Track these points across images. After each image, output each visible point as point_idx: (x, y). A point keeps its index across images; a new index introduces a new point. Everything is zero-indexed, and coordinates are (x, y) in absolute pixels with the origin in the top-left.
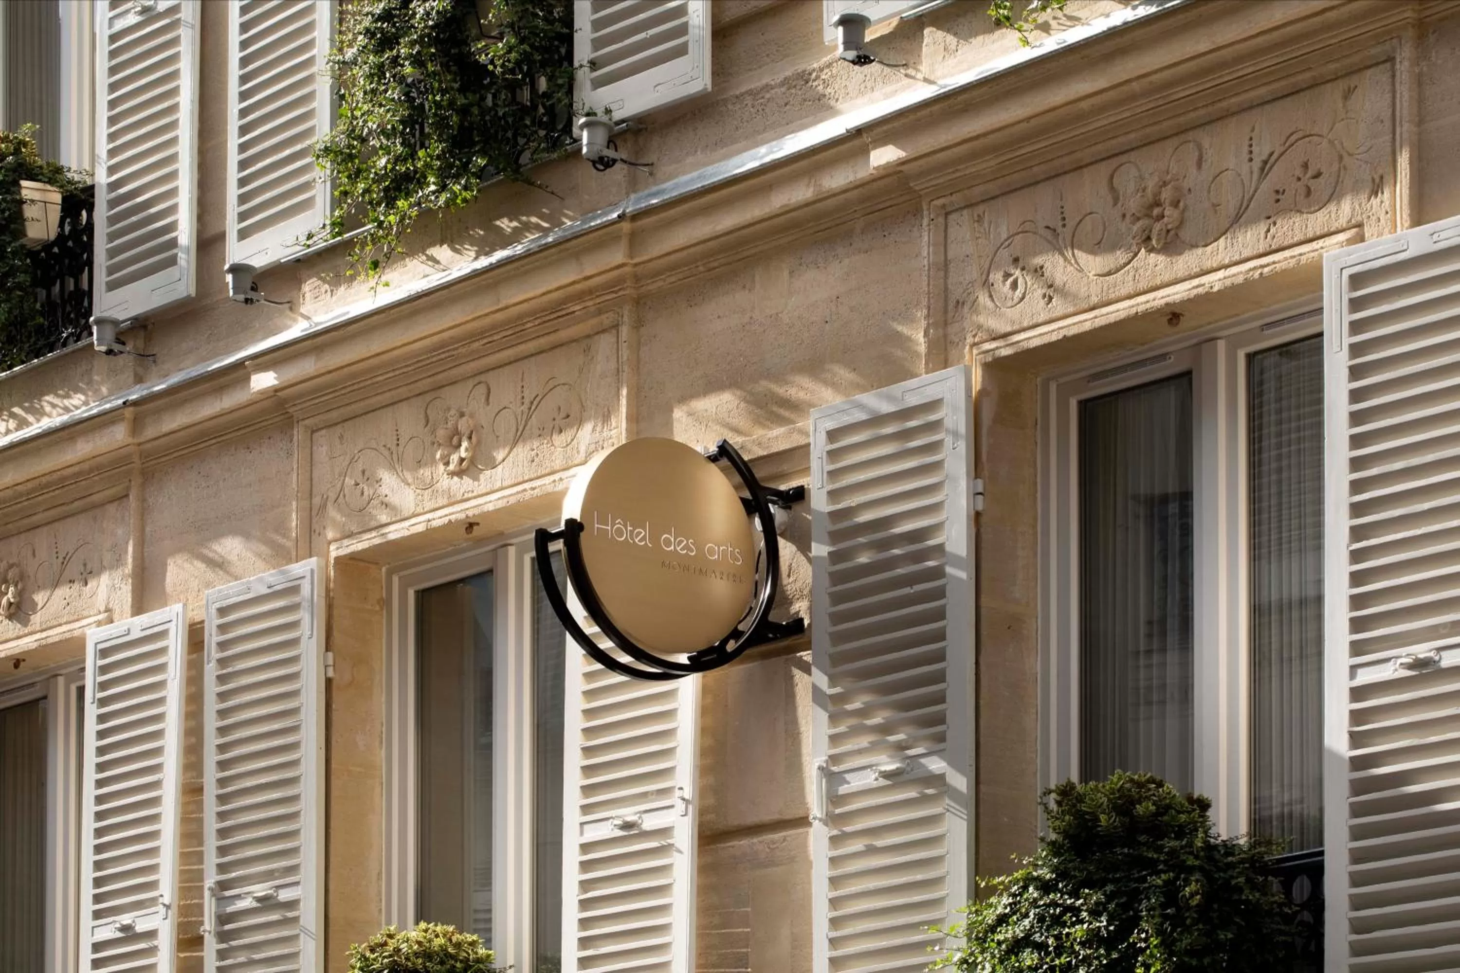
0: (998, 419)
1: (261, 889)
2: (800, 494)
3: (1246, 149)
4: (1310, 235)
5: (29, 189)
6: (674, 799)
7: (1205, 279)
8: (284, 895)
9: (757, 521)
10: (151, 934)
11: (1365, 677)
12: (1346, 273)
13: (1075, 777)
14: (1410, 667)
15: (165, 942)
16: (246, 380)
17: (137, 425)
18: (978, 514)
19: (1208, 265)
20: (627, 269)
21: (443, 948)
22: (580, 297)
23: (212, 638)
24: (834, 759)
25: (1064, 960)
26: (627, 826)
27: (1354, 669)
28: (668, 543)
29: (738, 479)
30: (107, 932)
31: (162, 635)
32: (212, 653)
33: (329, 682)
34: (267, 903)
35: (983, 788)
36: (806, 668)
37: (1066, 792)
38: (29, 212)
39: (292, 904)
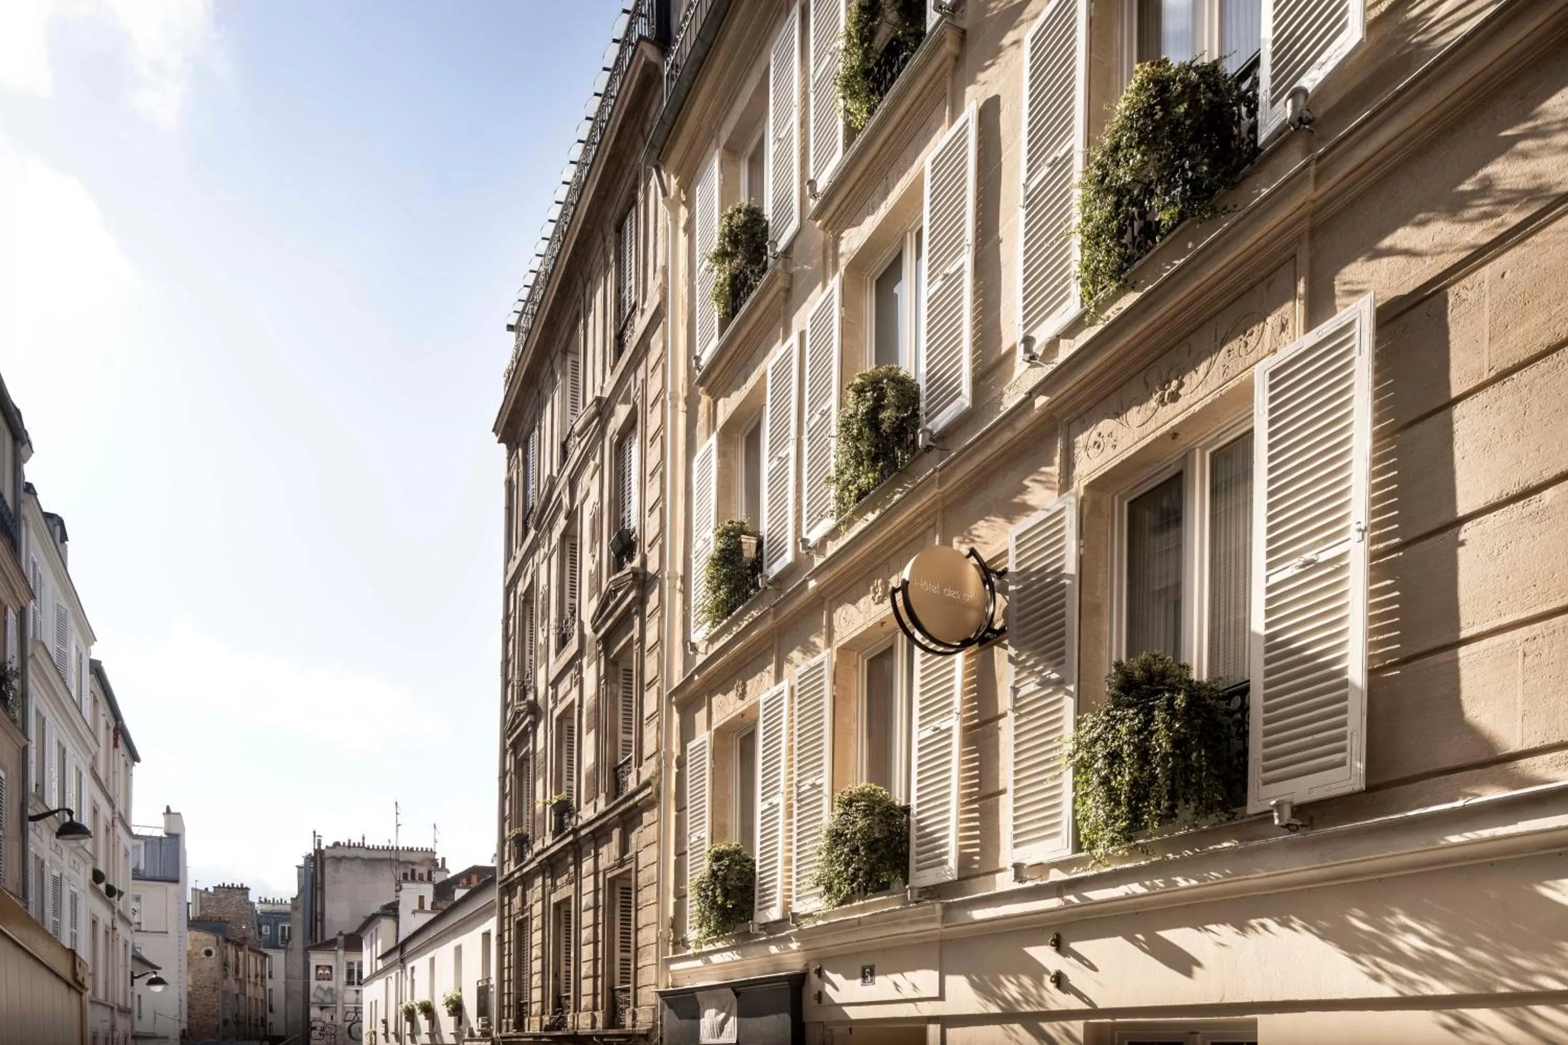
0: (1091, 512)
1: (810, 781)
2: (1005, 572)
3: (1213, 335)
4: (1247, 365)
5: (744, 538)
6: (954, 715)
7: (1192, 409)
8: (818, 782)
9: (987, 587)
10: (777, 805)
11: (1274, 580)
12: (1268, 373)
13: (1124, 659)
14: (1301, 567)
15: (782, 808)
16: (807, 587)
17: (776, 615)
18: (1081, 557)
19: (1192, 402)
20: (938, 496)
21: (869, 792)
22: (921, 514)
23: (797, 688)
24: (1017, 682)
25: (1116, 743)
26: (936, 729)
27: (1268, 577)
28: (947, 592)
29: (982, 572)
30: (766, 806)
31: (782, 692)
32: (797, 694)
33: (834, 697)
34: (814, 786)
35: (1082, 683)
36: (1005, 647)
37: (1118, 665)
38: (745, 547)
39: (820, 786)
